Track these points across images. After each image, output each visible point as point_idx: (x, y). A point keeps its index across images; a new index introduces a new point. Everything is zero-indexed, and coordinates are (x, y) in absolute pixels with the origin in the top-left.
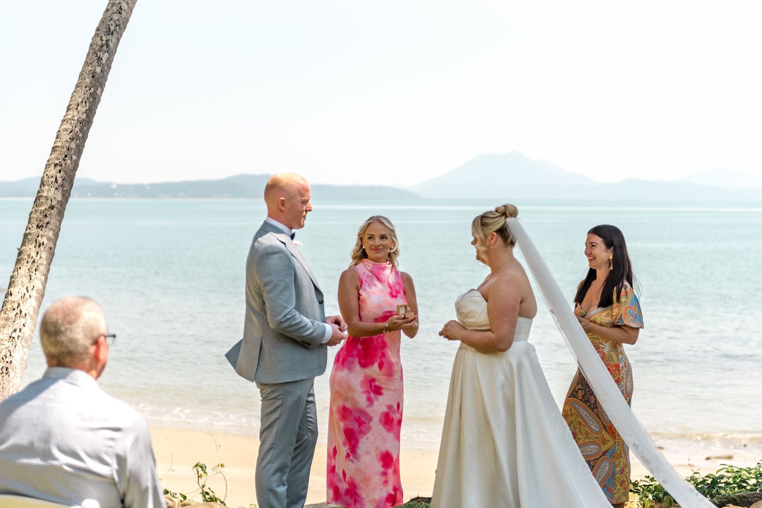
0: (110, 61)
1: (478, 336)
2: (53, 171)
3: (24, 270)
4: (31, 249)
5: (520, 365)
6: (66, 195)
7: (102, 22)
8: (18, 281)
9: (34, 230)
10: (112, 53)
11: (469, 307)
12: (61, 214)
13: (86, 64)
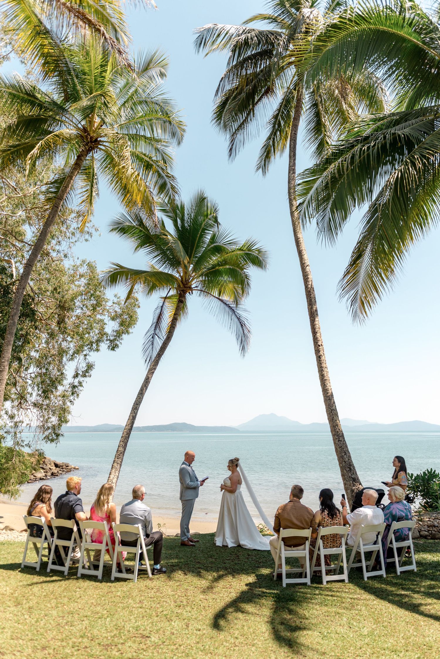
0: (137, 412)
1: (228, 488)
2: (122, 443)
3: (113, 471)
4: (115, 464)
5: (237, 496)
6: (125, 450)
7: (135, 401)
8: (112, 473)
9: (117, 459)
10: (138, 410)
11: (227, 482)
12: (123, 455)
13: (131, 413)
